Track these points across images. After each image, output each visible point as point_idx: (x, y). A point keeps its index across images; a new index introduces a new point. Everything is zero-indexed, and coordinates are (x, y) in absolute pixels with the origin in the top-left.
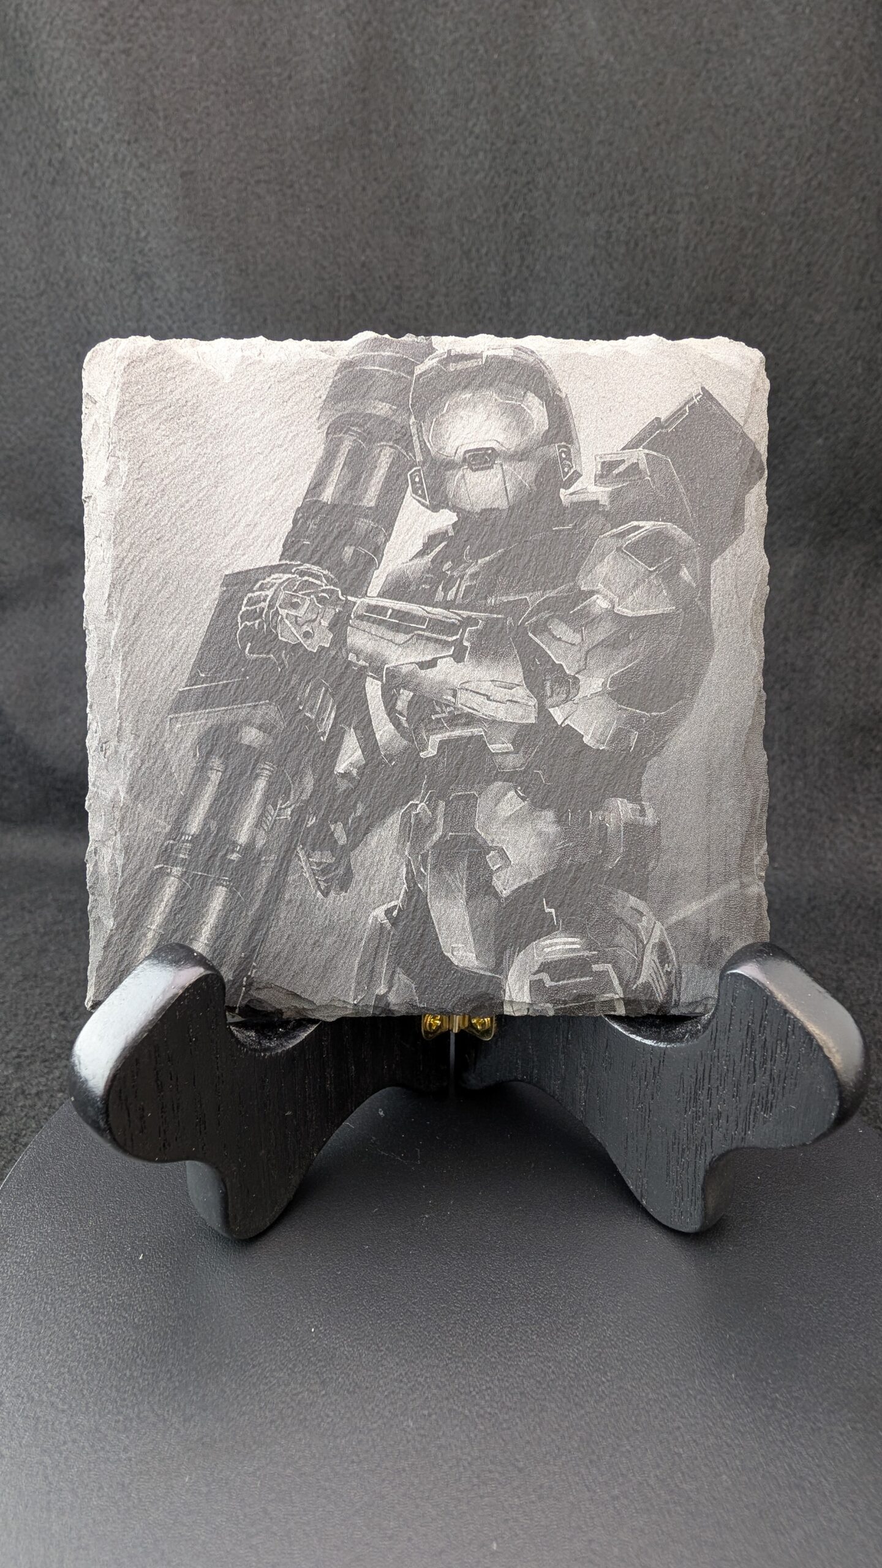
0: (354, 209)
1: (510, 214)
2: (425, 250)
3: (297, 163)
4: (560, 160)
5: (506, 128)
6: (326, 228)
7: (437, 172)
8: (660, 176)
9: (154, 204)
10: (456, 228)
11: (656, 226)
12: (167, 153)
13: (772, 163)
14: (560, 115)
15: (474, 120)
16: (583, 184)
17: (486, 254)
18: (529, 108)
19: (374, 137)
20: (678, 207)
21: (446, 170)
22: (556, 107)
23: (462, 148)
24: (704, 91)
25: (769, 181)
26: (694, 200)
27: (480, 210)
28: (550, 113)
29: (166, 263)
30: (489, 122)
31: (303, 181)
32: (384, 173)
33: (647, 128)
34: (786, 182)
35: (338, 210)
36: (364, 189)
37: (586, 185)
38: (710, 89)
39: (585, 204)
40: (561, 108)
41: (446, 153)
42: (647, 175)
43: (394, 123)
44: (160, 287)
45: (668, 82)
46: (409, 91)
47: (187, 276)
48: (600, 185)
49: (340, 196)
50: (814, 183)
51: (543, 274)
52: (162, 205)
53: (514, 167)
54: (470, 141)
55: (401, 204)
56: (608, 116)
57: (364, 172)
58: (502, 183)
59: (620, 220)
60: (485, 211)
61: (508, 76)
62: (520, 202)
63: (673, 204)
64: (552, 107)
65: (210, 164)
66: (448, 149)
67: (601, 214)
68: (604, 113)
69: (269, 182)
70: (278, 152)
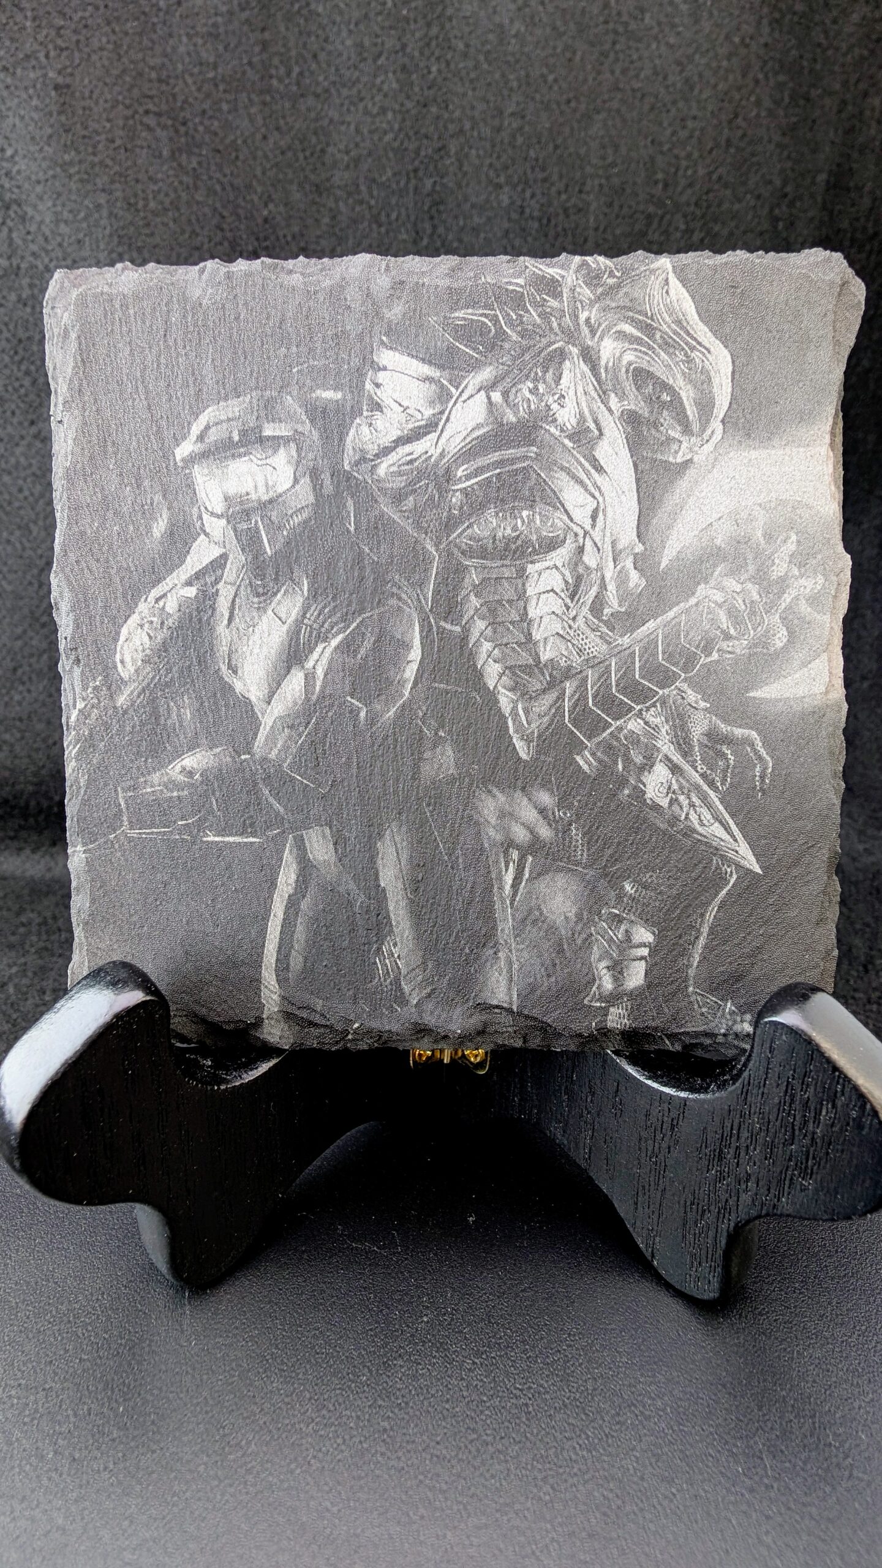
0: (255, 158)
1: (421, 180)
2: (331, 210)
3: (191, 100)
4: (473, 129)
5: (417, 89)
6: (225, 176)
7: (343, 128)
8: (570, 155)
10: (363, 188)
11: (569, 205)
13: (676, 151)
14: (472, 81)
15: (382, 77)
16: (495, 156)
17: (397, 219)
18: (439, 71)
19: (275, 82)
20: (587, 188)
21: (352, 127)
22: (468, 74)
23: (370, 105)
24: (612, 72)
25: (673, 170)
26: (603, 181)
27: (389, 173)
28: (461, 79)
29: (39, 189)
30: (398, 81)
31: (197, 120)
32: (287, 124)
33: (558, 104)
34: (689, 172)
35: (237, 158)
36: (265, 138)
37: (499, 157)
38: (618, 72)
39: (498, 176)
40: (473, 75)
41: (352, 108)
42: (558, 152)
43: (296, 70)
44: (32, 218)
45: (578, 58)
46: (313, 38)
47: (64, 205)
48: (513, 160)
49: (239, 142)
50: (715, 177)
51: (455, 245)
53: (423, 131)
54: (377, 99)
55: (306, 158)
56: (519, 87)
57: (264, 119)
58: (412, 147)
59: (533, 196)
60: (395, 174)
61: (418, 35)
62: (431, 168)
63: (584, 184)
64: (463, 73)
65: (90, 82)
66: (355, 105)
67: (515, 187)
68: (515, 84)
69: (159, 114)
70: (168, 84)
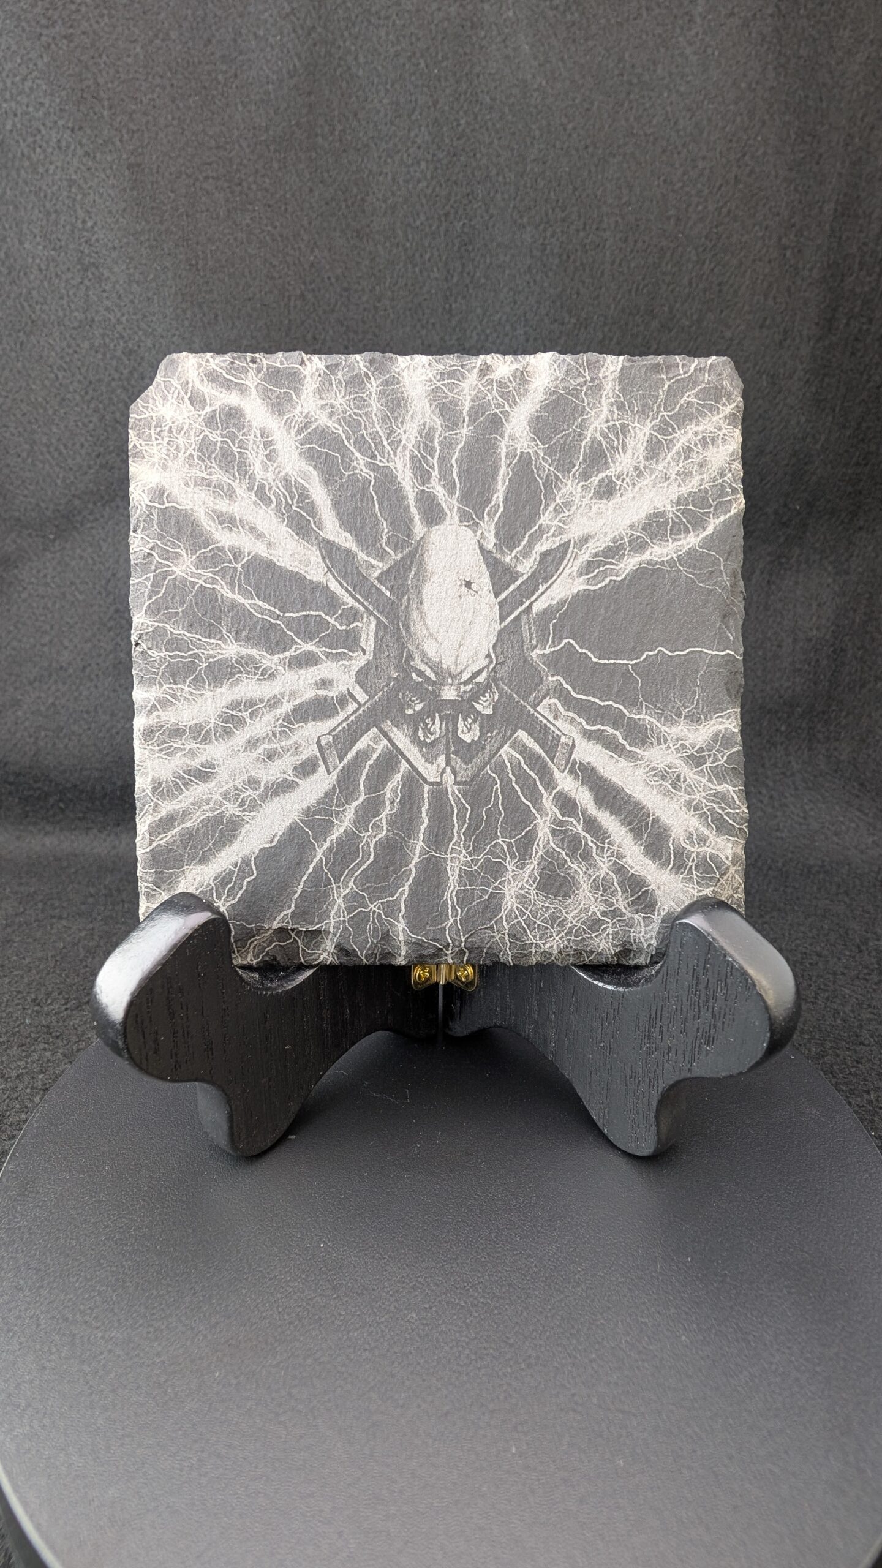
0: (302, 210)
1: (451, 223)
2: (370, 253)
3: (245, 162)
4: (498, 174)
5: (447, 141)
6: (275, 227)
7: (381, 179)
8: (588, 196)
9: (101, 195)
10: (400, 232)
11: (586, 241)
12: (113, 143)
13: (687, 189)
14: (497, 132)
15: (416, 131)
16: (518, 198)
17: (429, 260)
18: (468, 123)
19: (320, 140)
20: (604, 225)
21: (390, 177)
22: (494, 124)
23: (405, 157)
24: (627, 120)
25: (684, 206)
26: (619, 220)
27: (423, 218)
28: (488, 129)
29: (114, 254)
30: (430, 134)
31: (251, 179)
32: (330, 177)
33: (577, 150)
34: (700, 208)
36: (311, 190)
37: (522, 200)
38: (632, 119)
39: (521, 217)
40: (498, 126)
41: (389, 160)
42: (577, 194)
43: (339, 127)
44: (108, 278)
45: (595, 108)
46: (354, 99)
47: (136, 268)
48: (535, 201)
49: (288, 196)
50: (724, 211)
51: (483, 281)
52: (109, 195)
53: (454, 178)
54: (412, 150)
55: (347, 206)
56: (541, 135)
57: (311, 174)
58: (444, 193)
59: (553, 235)
60: (427, 219)
61: (448, 91)
62: (460, 212)
63: (601, 221)
64: (490, 124)
65: (157, 158)
66: (392, 157)
67: (536, 228)
68: (537, 133)
69: (217, 179)
70: (226, 149)
